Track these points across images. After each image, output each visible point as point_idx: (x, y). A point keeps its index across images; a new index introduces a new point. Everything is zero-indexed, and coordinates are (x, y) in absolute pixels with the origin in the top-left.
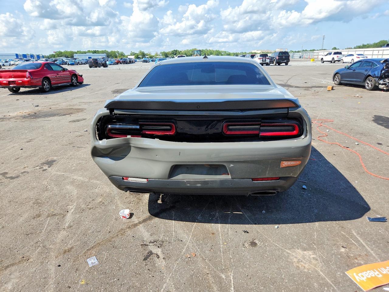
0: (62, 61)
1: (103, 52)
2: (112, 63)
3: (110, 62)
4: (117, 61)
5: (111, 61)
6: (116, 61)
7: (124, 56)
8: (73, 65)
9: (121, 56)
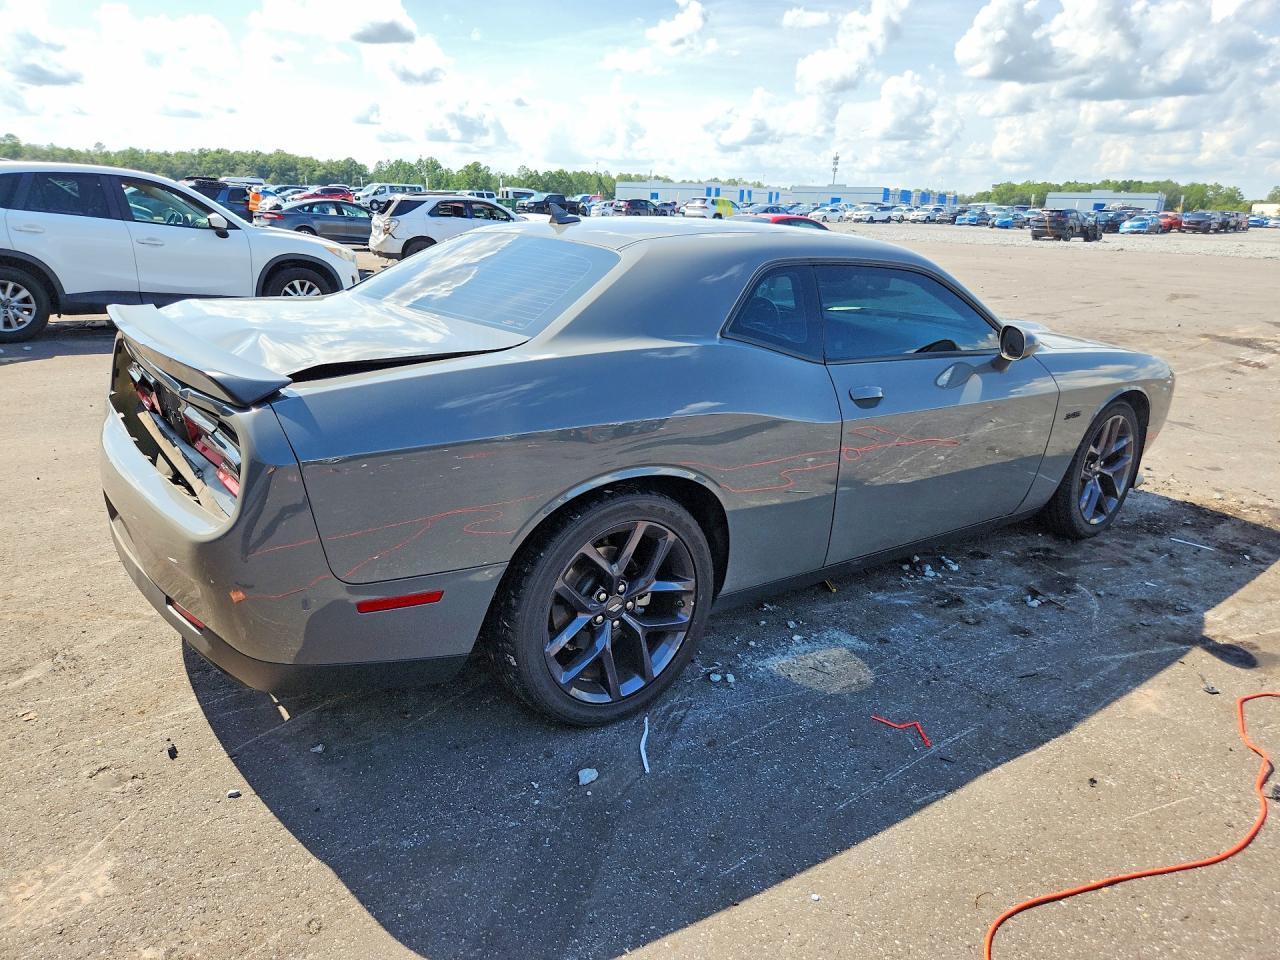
0: (979, 215)
1: (1156, 187)
2: (1144, 226)
3: (1136, 223)
4: (1169, 220)
5: (1143, 219)
6: (1163, 221)
7: (1239, 203)
8: (1007, 227)
9: (1226, 203)
